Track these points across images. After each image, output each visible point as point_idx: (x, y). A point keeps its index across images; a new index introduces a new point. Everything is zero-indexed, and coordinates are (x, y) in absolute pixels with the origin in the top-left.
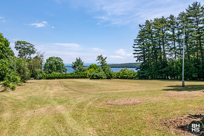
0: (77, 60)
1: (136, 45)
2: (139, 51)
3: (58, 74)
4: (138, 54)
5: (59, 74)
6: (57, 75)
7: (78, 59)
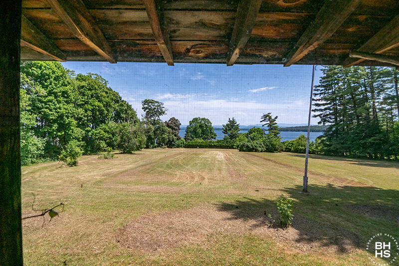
0: (230, 121)
1: (317, 94)
2: (324, 105)
5: (201, 141)
6: (199, 142)
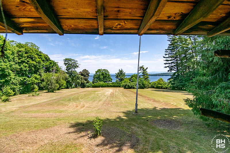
3: (102, 83)
4: (169, 64)
7: (120, 70)
